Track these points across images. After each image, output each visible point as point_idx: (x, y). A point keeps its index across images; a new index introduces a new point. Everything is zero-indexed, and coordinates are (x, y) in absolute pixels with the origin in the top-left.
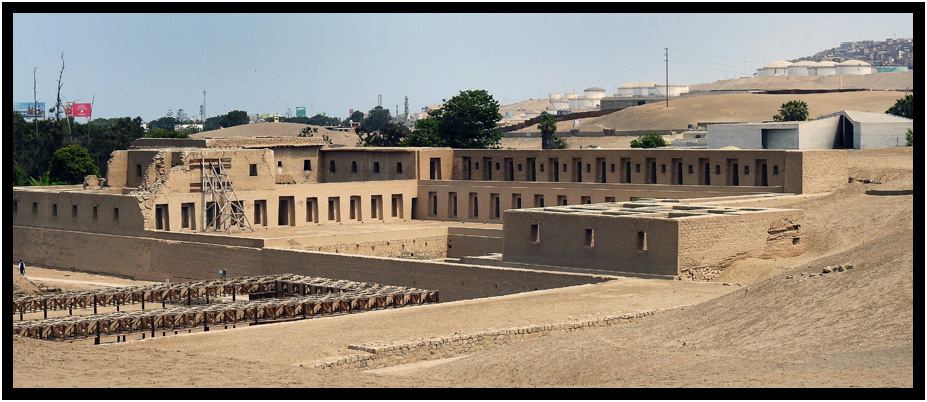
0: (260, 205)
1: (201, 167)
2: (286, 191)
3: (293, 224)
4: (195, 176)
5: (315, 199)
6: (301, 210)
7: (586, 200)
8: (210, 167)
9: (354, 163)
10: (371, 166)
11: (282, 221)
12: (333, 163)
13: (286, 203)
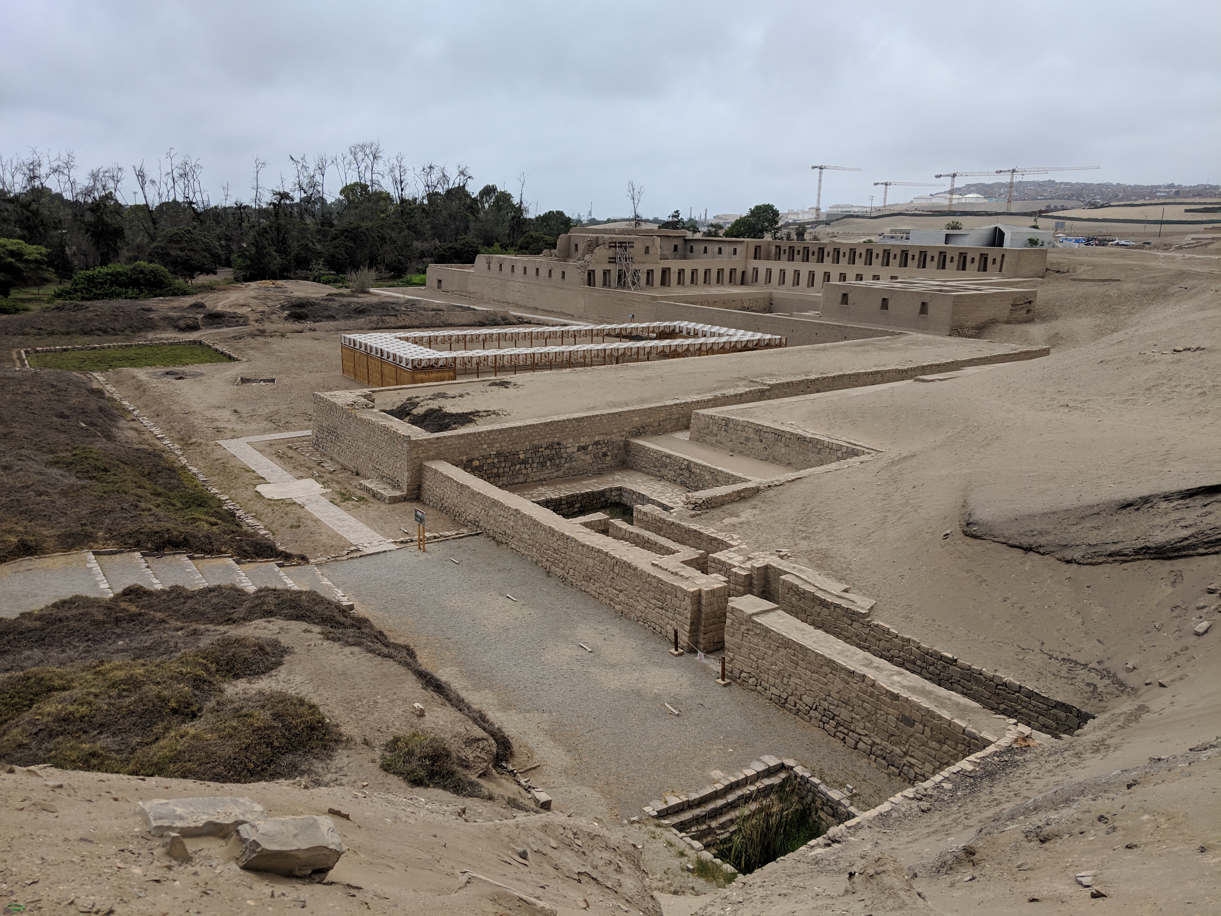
0: (650, 273)
1: (615, 247)
2: (665, 264)
3: (669, 286)
4: (611, 253)
5: (683, 270)
6: (674, 278)
7: (876, 278)
8: (621, 247)
9: (706, 248)
10: (716, 250)
11: (663, 283)
12: (692, 247)
13: (665, 272)
